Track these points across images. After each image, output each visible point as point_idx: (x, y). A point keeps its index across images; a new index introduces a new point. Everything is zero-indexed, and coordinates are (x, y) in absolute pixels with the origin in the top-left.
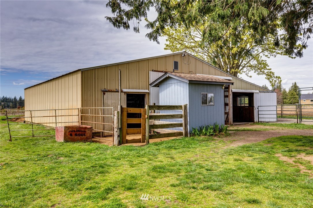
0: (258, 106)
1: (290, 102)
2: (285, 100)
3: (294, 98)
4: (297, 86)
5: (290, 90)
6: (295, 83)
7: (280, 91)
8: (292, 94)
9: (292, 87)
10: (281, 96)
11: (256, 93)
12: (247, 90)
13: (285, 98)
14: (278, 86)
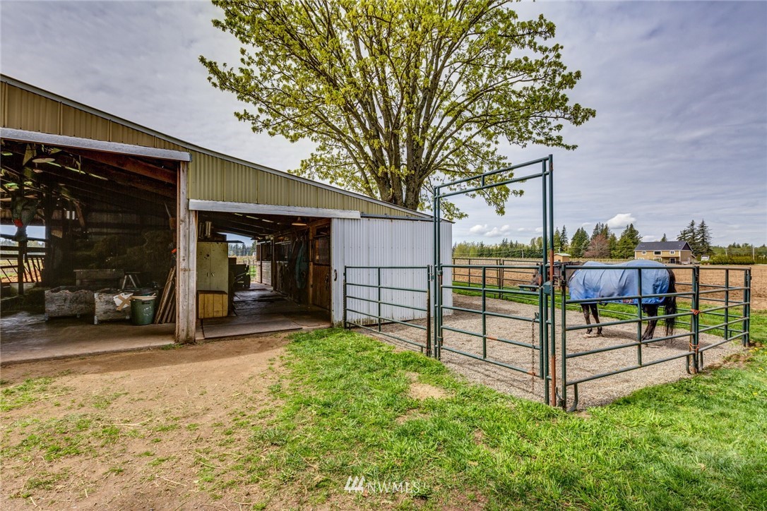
0: (346, 268)
1: (621, 254)
2: (612, 252)
3: (629, 248)
4: (635, 231)
5: (622, 237)
6: (632, 226)
7: (607, 238)
8: (625, 242)
9: (626, 231)
10: (607, 245)
11: (344, 219)
12: (291, 208)
13: (614, 249)
14: (602, 230)
